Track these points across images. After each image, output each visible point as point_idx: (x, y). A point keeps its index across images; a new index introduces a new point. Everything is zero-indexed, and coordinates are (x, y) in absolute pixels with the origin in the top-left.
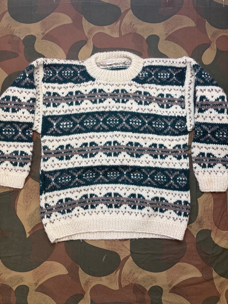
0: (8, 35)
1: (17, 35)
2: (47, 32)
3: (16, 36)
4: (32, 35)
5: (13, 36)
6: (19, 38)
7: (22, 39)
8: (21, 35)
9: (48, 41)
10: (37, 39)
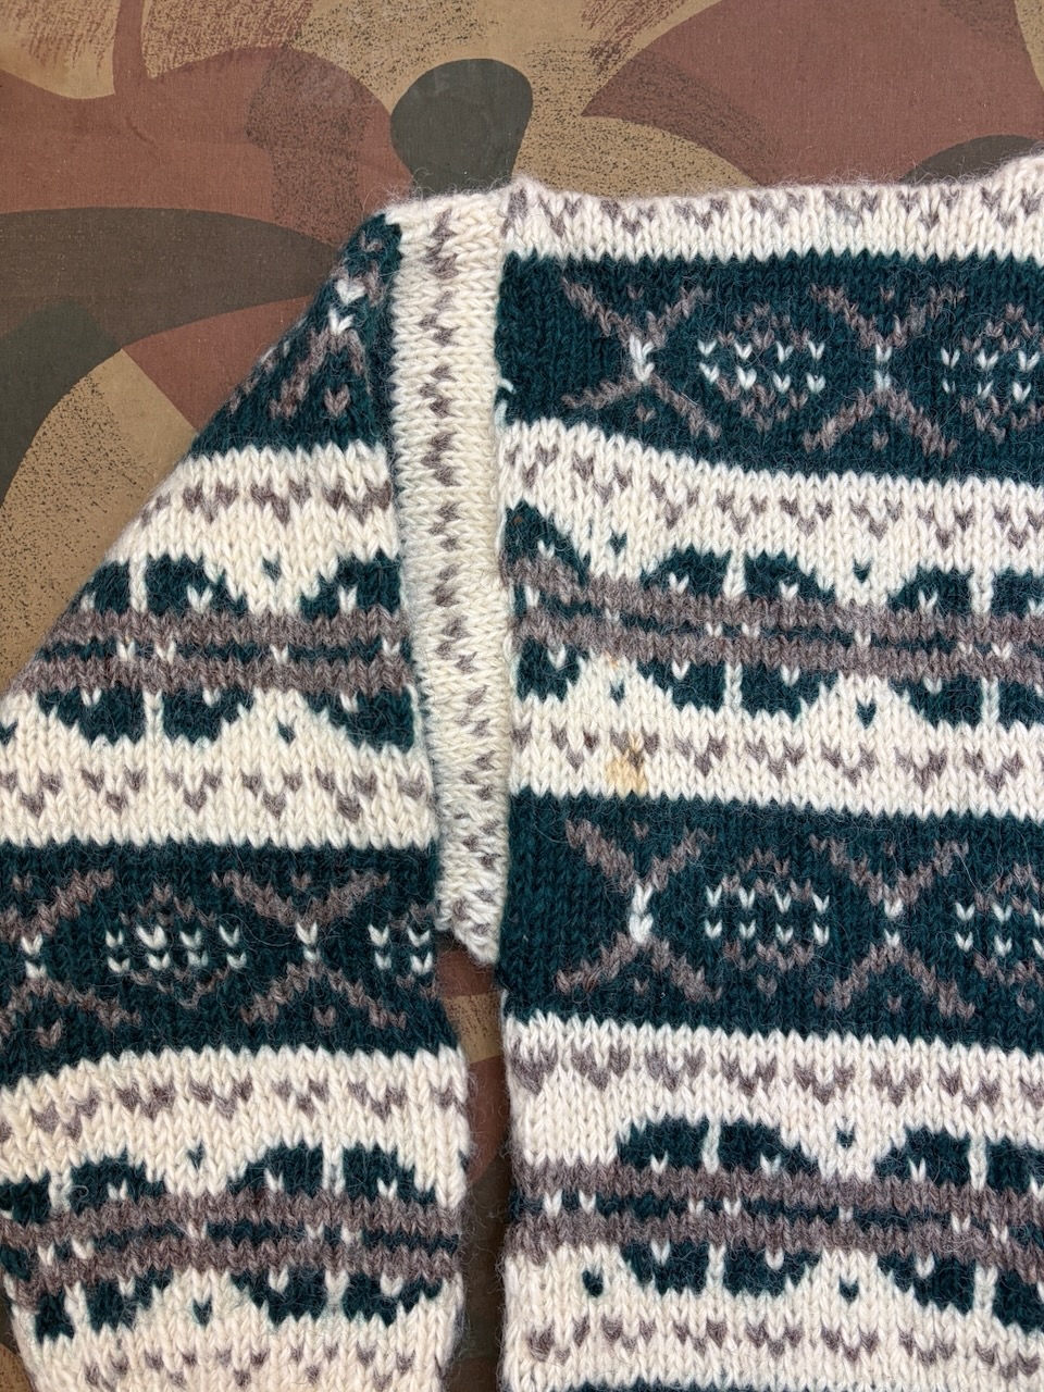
0: (247, 54)
1: (333, 58)
2: (643, 40)
3: (327, 68)
4: (486, 64)
5: (290, 64)
6: (359, 90)
7: (389, 100)
8: (374, 56)
9: (656, 134)
10: (542, 109)
